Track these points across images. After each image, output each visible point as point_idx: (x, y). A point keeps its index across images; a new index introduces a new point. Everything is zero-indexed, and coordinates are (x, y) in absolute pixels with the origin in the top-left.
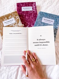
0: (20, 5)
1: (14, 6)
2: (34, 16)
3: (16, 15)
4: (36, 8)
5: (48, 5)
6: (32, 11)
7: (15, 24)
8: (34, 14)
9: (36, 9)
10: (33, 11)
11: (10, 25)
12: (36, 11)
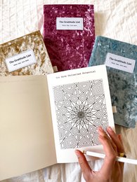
0: (53, 11)
1: (38, 11)
2: (85, 44)
3: (38, 43)
4: (93, 22)
5: (126, 15)
6: (81, 31)
7: (35, 67)
8: (86, 41)
9: (93, 27)
10: (86, 32)
11: (24, 68)
12: (94, 32)
